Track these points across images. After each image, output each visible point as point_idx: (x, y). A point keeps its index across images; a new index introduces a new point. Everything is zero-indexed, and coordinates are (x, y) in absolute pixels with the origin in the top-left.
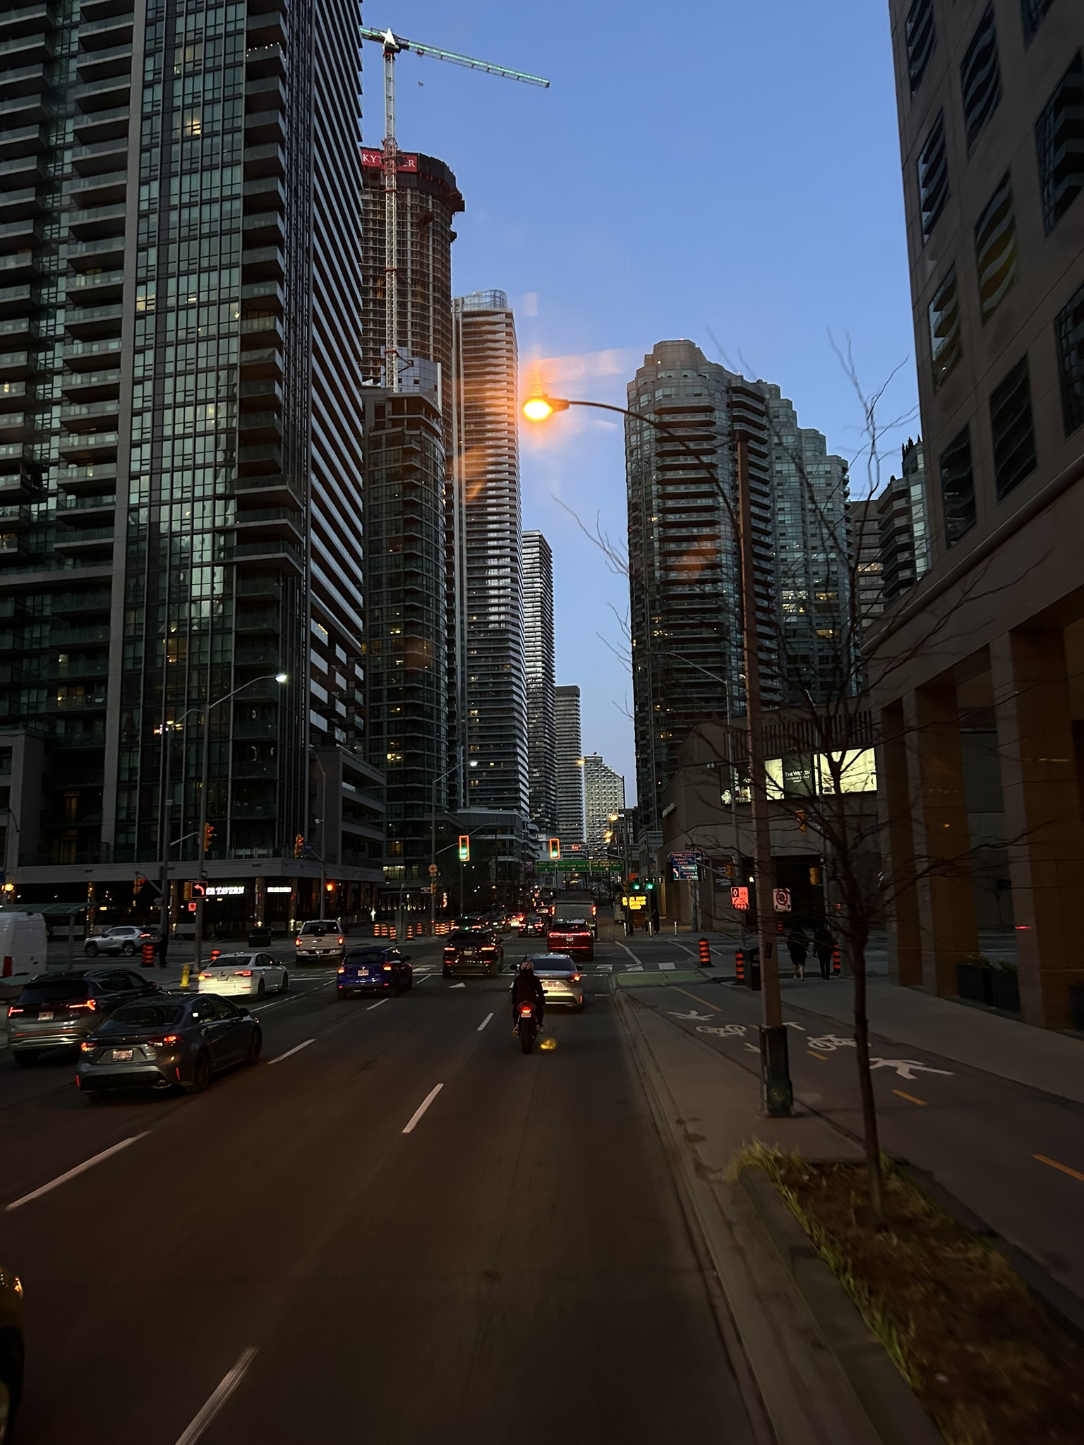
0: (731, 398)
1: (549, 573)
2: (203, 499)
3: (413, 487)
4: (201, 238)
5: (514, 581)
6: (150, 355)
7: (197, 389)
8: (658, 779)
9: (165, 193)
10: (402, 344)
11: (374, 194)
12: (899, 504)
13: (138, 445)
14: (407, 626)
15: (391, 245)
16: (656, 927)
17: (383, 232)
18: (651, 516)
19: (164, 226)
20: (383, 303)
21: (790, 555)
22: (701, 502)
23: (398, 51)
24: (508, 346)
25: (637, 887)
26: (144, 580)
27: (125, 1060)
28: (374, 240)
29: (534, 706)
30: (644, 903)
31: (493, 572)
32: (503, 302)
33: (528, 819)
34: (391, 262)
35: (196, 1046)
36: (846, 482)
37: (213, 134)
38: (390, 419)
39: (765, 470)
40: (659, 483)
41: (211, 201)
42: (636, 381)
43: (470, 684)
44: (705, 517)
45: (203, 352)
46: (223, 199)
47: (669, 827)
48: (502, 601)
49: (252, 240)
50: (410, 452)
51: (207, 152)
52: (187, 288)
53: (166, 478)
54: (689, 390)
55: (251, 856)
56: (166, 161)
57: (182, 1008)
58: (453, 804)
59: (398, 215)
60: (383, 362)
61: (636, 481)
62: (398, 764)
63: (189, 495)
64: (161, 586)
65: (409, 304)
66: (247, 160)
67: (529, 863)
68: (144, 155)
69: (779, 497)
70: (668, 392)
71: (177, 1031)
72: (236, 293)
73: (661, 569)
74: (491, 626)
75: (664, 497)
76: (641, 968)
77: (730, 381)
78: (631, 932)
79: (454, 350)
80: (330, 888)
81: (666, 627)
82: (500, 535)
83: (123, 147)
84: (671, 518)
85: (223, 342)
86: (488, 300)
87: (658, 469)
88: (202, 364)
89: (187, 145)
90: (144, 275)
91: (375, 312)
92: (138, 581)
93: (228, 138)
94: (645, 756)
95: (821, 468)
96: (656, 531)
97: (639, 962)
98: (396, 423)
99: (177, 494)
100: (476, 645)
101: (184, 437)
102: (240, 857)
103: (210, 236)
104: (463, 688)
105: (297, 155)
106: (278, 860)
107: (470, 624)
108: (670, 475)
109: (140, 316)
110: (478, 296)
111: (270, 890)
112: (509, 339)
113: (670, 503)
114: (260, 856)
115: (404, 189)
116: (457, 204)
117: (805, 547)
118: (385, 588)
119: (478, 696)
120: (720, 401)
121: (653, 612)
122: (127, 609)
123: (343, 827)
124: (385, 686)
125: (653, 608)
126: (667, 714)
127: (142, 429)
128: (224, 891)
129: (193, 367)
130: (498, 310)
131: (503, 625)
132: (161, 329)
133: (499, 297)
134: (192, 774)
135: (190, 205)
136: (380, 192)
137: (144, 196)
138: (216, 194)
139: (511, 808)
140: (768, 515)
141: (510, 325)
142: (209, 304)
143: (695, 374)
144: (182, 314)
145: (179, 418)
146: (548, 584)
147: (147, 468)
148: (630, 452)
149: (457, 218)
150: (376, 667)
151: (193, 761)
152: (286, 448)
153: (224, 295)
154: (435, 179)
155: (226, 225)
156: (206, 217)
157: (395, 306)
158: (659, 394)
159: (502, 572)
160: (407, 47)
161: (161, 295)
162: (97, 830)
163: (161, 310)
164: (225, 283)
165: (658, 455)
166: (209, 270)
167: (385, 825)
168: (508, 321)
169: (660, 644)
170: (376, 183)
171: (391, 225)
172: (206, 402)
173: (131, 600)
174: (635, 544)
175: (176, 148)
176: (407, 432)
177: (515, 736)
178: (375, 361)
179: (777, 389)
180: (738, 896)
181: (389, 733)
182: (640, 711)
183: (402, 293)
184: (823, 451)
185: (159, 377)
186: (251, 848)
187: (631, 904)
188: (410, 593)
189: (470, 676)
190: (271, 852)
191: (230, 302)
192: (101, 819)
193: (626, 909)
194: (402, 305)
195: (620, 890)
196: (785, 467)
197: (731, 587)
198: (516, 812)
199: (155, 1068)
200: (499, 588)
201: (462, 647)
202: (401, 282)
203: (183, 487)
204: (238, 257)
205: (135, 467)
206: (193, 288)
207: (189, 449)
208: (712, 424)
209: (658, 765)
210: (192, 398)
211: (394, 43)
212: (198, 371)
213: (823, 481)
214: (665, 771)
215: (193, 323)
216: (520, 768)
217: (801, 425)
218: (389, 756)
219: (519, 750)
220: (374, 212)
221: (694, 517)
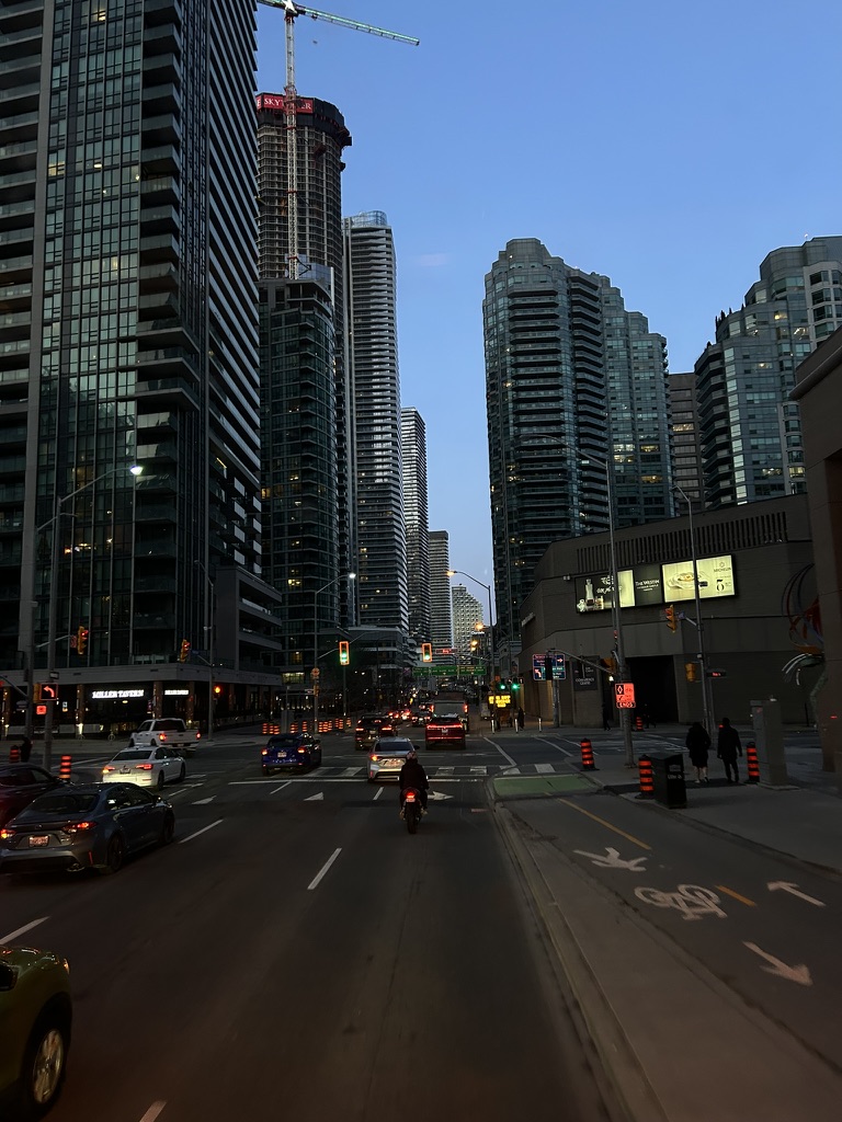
0: (570, 285)
1: (423, 441)
2: (108, 342)
3: (307, 357)
4: (105, 110)
5: (395, 444)
6: (60, 215)
7: (102, 244)
8: (514, 599)
9: (74, 72)
10: (302, 252)
11: (279, 131)
12: (715, 365)
13: (50, 295)
14: (305, 473)
15: (292, 171)
16: (521, 724)
17: (285, 162)
18: (506, 382)
19: (73, 100)
20: (286, 219)
21: (619, 415)
22: (547, 370)
23: (297, 15)
24: (388, 256)
25: (503, 687)
26: (55, 415)
27: (41, 845)
28: (279, 169)
29: (411, 546)
30: (509, 701)
31: (378, 437)
32: (384, 221)
33: (407, 635)
34: (292, 185)
35: (108, 833)
36: (665, 355)
37: (117, 19)
38: (289, 302)
39: (599, 345)
40: (512, 354)
41: (115, 77)
42: (492, 272)
43: (360, 527)
44: (550, 382)
45: (107, 211)
46: (125, 75)
47: (528, 637)
48: (385, 460)
49: (150, 109)
50: (305, 329)
51: (111, 34)
52: (93, 155)
53: (75, 323)
54: (537, 278)
55: (150, 662)
56: (76, 44)
57: (97, 796)
58: (344, 622)
59: (298, 148)
60: (287, 266)
61: (492, 355)
62: (297, 588)
63: (96, 338)
64: (70, 420)
65: (307, 220)
66: (146, 40)
67: (407, 669)
68: (56, 40)
69: (610, 368)
70: (518, 279)
71: (91, 818)
72: (137, 157)
73: (514, 425)
74: (378, 481)
75: (517, 366)
76: (516, 771)
77: (569, 272)
78: (498, 728)
79: (344, 257)
80: (218, 690)
81: (520, 473)
82: (383, 407)
83: (38, 34)
84: (523, 383)
85: (125, 202)
86: (372, 219)
87: (512, 343)
88: (107, 221)
89: (94, 30)
90: (55, 144)
91: (280, 227)
92: (50, 417)
93: (130, 21)
94: (501, 581)
95: (645, 344)
96: (510, 394)
97: (514, 764)
98: (293, 305)
99: (85, 338)
100: (364, 496)
101: (91, 287)
102: (140, 663)
103: (114, 107)
104: (354, 531)
105: (193, 41)
106: (174, 665)
107: (359, 479)
108: (521, 348)
109: (50, 180)
110: (363, 216)
111: (168, 693)
112: (388, 250)
113: (522, 371)
114: (157, 662)
115: (303, 127)
116: (344, 139)
117: (632, 409)
118: (285, 442)
119: (366, 537)
120: (562, 286)
121: (508, 461)
122: (41, 440)
123: (239, 637)
124: (286, 523)
125: (508, 457)
126: (521, 546)
127: (54, 280)
128: (124, 694)
129: (99, 224)
130: (379, 227)
131: (386, 480)
132: (70, 192)
133: (380, 216)
134: (99, 589)
135: (96, 81)
136: (283, 129)
137: (57, 75)
138: (119, 70)
139: (394, 626)
140: (602, 383)
141: (389, 239)
142: (112, 168)
143: (540, 265)
144: (89, 177)
145: (87, 270)
146: (422, 450)
147: (58, 315)
148: (488, 331)
149: (346, 151)
150: (279, 507)
151: (99, 577)
152: (184, 296)
153: (126, 159)
154: (328, 120)
155: (128, 97)
156: (110, 91)
157: (296, 221)
158: (511, 281)
159: (385, 437)
160: (303, 13)
161: (70, 161)
162: (15, 640)
163: (70, 174)
164: (127, 149)
165: (511, 331)
166: (113, 137)
167: (287, 638)
168: (388, 235)
169: (514, 488)
170: (279, 122)
171: (292, 157)
172: (110, 255)
173: (44, 433)
174: (492, 407)
175: (85, 33)
176: (302, 312)
177: (397, 569)
178: (280, 266)
179: (608, 280)
180: (623, 693)
181: (290, 562)
182: (498, 544)
183: (301, 211)
184: (646, 330)
185: (68, 234)
186: (150, 655)
187: (497, 702)
188: (308, 446)
189: (359, 521)
190: (167, 658)
191: (130, 166)
192: (17, 631)
193: (492, 707)
194: (302, 221)
195: (485, 691)
196: (615, 343)
197: (572, 439)
198: (398, 629)
199: (69, 853)
200: (382, 450)
201: (353, 498)
202: (300, 202)
203: (90, 332)
204: (138, 126)
205: (48, 315)
206: (99, 153)
207: (95, 298)
208: (554, 305)
209: (514, 587)
210: (98, 252)
211: (293, 9)
212: (103, 228)
213: (646, 354)
214: (519, 592)
215: (98, 185)
216: (401, 594)
217: (627, 309)
218: (290, 581)
219: (399, 580)
220: (279, 146)
221: (541, 382)
